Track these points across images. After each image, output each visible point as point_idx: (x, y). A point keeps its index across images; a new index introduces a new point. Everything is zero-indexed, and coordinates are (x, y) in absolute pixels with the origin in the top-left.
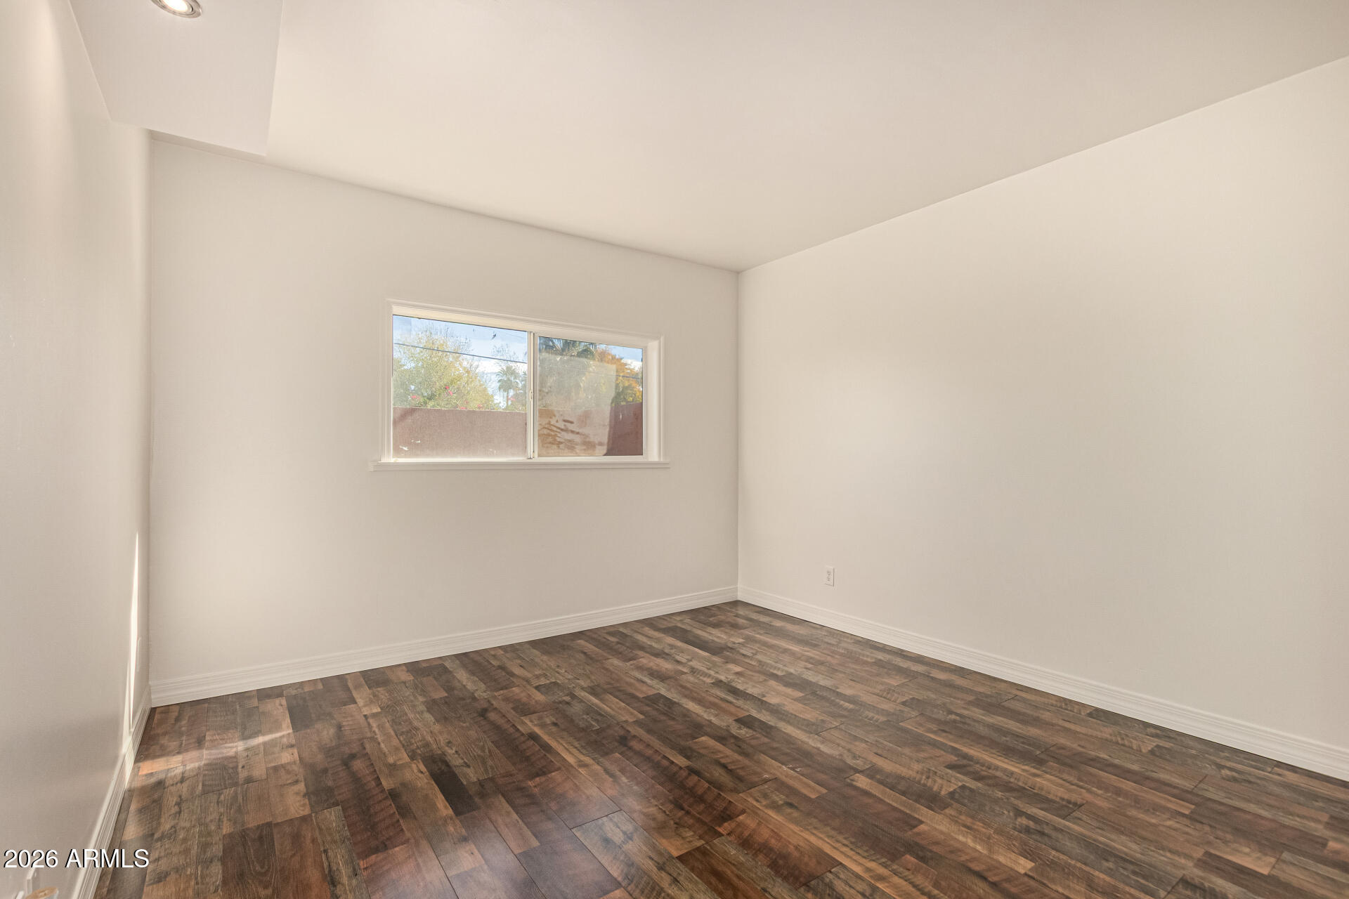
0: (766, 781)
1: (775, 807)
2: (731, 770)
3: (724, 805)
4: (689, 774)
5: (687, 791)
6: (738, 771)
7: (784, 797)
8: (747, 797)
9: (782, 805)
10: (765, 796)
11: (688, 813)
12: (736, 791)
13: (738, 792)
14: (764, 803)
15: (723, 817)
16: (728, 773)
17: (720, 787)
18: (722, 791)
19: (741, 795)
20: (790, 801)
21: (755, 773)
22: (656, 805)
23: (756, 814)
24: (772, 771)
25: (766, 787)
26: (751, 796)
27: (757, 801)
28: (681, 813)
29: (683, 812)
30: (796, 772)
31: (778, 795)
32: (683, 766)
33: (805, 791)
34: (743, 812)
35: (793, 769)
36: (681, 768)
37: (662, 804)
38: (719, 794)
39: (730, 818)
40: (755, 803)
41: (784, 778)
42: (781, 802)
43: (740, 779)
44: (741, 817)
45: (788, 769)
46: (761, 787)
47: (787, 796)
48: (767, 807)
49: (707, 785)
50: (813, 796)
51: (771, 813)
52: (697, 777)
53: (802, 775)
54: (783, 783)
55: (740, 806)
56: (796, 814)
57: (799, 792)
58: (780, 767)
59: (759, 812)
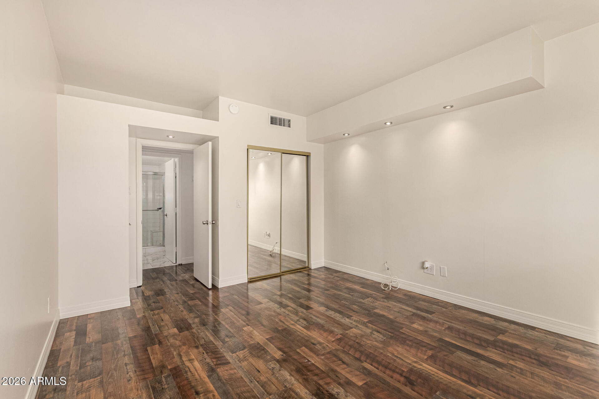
0: (323, 355)
1: (320, 343)
2: (340, 360)
3: (341, 344)
4: (360, 358)
5: (358, 350)
6: (336, 360)
7: (316, 347)
8: (331, 347)
9: (317, 344)
10: (324, 348)
11: (354, 341)
12: (337, 350)
13: (336, 349)
14: (324, 345)
15: (341, 340)
16: (341, 359)
17: (344, 352)
18: (343, 350)
19: (334, 348)
20: (314, 346)
21: (328, 359)
22: (368, 344)
23: (328, 341)
24: (319, 360)
25: (323, 352)
26: (330, 347)
27: (327, 346)
28: (357, 341)
29: (356, 341)
30: (307, 359)
31: (319, 348)
32: (365, 362)
33: (306, 350)
34: (333, 342)
35: (309, 361)
36: (366, 361)
37: (366, 344)
38: (344, 349)
39: (338, 339)
40: (328, 345)
41: (314, 356)
42: (318, 345)
43: (335, 356)
44: (334, 339)
45: (311, 361)
46: (326, 352)
47: (315, 348)
48: (324, 343)
49: (350, 352)
50: (304, 348)
51: (322, 341)
52: (356, 356)
53: (305, 358)
54: (315, 354)
55: (334, 344)
56: (313, 341)
57: (309, 350)
58: (315, 362)
59: (327, 342)
